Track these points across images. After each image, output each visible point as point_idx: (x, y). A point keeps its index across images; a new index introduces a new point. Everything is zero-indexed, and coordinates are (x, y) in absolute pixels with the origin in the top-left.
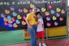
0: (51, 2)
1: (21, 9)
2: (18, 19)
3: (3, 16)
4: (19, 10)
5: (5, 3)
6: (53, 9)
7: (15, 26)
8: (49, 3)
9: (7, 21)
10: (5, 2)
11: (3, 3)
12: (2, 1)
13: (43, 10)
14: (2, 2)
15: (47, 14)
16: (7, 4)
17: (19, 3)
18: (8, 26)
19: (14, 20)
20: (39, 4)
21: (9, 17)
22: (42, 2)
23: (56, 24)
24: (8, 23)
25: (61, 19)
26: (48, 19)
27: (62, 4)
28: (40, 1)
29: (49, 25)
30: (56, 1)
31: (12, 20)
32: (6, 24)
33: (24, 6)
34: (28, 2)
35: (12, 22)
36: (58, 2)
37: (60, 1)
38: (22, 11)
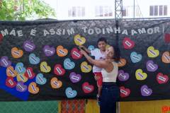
0: (133, 31)
1: (51, 46)
2: (42, 72)
4: (46, 50)
5: (13, 32)
8: (125, 32)
11: (9, 32)
12: (6, 28)
14: (6, 30)
16: (17, 34)
17: (46, 33)
18: (14, 88)
19: (30, 75)
20: (99, 35)
21: (20, 66)
22: (106, 30)
24: (17, 82)
26: (123, 76)
27: (163, 37)
28: (101, 29)
30: (146, 29)
31: (26, 75)
32: (11, 83)
33: (59, 40)
34: (68, 31)
35: (25, 80)
36: (151, 31)
37: (157, 29)
38: (52, 52)
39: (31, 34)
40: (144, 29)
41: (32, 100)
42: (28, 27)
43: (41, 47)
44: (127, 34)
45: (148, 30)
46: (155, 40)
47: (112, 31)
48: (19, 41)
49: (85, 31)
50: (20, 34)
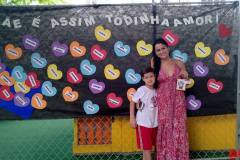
0: (176, 20)
1: (61, 42)
2: (49, 80)
4: (55, 48)
5: (7, 22)
7: (39, 103)
8: (166, 22)
9: (9, 84)
10: (7, 20)
16: (13, 26)
17: (54, 23)
18: (12, 101)
19: (34, 84)
20: (129, 26)
21: (18, 71)
22: (138, 19)
23: (193, 104)
24: (14, 93)
27: (216, 30)
28: (133, 18)
31: (28, 83)
32: (7, 95)
33: (73, 33)
34: (86, 20)
35: (27, 90)
36: (201, 21)
37: (208, 19)
38: (63, 51)
39: (33, 24)
40: (191, 18)
42: (28, 14)
43: (47, 43)
44: (168, 25)
45: (197, 19)
46: (207, 33)
47: (147, 21)
48: (16, 35)
49: (110, 21)
50: (17, 24)
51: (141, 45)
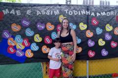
0: (97, 13)
1: (42, 23)
3: (6, 35)
4: (38, 26)
5: (13, 12)
6: (100, 26)
8: (93, 14)
9: (13, 44)
10: (13, 10)
13: (83, 26)
14: (7, 10)
15: (89, 34)
16: (16, 14)
17: (38, 13)
18: (15, 54)
19: (27, 44)
20: (76, 16)
21: (18, 37)
22: (81, 12)
23: (105, 53)
24: (16, 49)
25: (114, 45)
26: (91, 44)
27: (115, 18)
28: (78, 11)
29: (91, 54)
30: (106, 12)
31: (23, 44)
32: (12, 50)
33: (48, 18)
34: (55, 12)
35: (23, 47)
36: (109, 14)
37: (112, 13)
38: (43, 27)
39: (27, 13)
41: (28, 62)
42: (25, 8)
43: (34, 23)
44: (94, 15)
45: (107, 13)
46: (111, 20)
47: (85, 13)
48: (18, 19)
49: (67, 13)
50: (18, 13)
51: (81, 25)
